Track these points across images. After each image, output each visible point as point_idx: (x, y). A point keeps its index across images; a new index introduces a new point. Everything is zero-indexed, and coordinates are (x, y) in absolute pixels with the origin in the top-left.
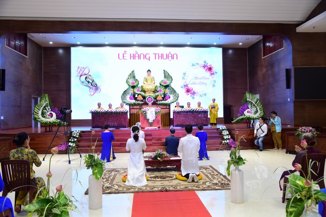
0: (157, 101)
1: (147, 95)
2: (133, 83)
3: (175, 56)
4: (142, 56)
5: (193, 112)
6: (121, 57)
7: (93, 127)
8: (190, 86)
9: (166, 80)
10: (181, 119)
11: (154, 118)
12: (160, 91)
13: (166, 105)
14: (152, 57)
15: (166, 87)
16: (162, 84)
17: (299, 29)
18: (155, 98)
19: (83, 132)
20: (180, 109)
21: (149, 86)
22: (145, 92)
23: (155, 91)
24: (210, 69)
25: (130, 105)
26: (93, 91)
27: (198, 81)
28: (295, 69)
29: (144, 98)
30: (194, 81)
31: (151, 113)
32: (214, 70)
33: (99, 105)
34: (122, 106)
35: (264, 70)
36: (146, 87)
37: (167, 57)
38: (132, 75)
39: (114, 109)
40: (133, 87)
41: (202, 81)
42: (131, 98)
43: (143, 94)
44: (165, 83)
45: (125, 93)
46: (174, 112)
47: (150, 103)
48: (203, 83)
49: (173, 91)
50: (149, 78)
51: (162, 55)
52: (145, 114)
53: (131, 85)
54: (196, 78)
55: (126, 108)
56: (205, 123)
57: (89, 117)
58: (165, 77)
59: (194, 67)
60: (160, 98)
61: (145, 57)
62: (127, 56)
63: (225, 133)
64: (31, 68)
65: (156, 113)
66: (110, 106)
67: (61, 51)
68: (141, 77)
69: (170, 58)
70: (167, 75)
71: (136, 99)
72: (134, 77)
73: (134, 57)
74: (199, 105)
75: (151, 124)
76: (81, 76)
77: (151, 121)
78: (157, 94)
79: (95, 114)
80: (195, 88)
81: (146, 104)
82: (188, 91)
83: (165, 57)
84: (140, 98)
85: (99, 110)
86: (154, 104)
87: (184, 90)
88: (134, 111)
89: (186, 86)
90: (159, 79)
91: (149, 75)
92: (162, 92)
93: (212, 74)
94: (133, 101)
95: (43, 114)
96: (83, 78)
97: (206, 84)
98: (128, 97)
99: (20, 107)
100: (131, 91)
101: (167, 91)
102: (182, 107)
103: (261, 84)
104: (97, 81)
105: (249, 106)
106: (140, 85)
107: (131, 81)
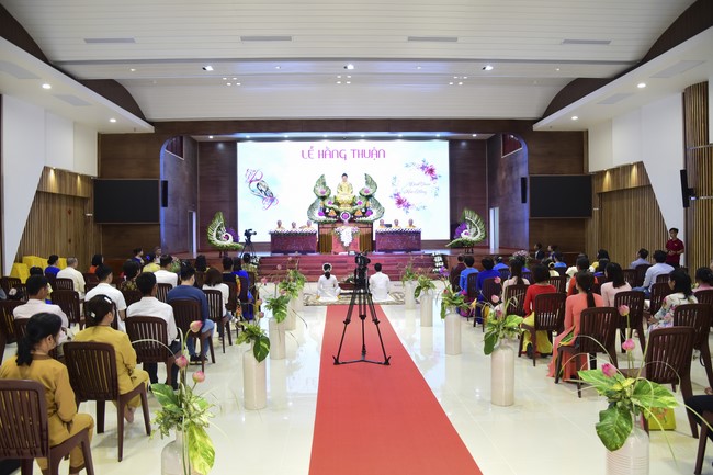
0: (355, 217)
1: (342, 209)
2: (323, 193)
3: (381, 153)
4: (335, 153)
5: (401, 233)
6: (306, 154)
7: (273, 252)
8: (402, 196)
9: (367, 187)
10: (386, 242)
11: (350, 241)
12: (360, 203)
13: (366, 223)
14: (349, 154)
15: (369, 197)
16: (363, 193)
17: (537, 127)
18: (353, 214)
19: (262, 258)
20: (384, 229)
21: (345, 197)
22: (339, 204)
23: (352, 204)
24: (431, 171)
25: (319, 223)
26: (267, 203)
27: (413, 188)
28: (531, 178)
29: (338, 213)
30: (408, 188)
31: (347, 234)
32: (437, 172)
33: (279, 224)
34: (309, 225)
35: (504, 174)
36: (341, 198)
37: (371, 154)
38: (322, 181)
39: (298, 230)
40: (323, 198)
41: (419, 188)
42: (320, 214)
43: (336, 207)
44: (367, 192)
45: (312, 207)
46: (377, 233)
47: (346, 221)
48: (421, 192)
49: (377, 205)
50: (345, 186)
51: (364, 152)
52: (339, 236)
53: (320, 195)
54: (411, 184)
55: (314, 228)
56: (417, 247)
57: (268, 239)
58: (367, 183)
59: (408, 169)
60: (359, 213)
61: (339, 155)
62: (315, 154)
63: (439, 259)
64: (187, 173)
65: (353, 234)
66: (294, 225)
67: (221, 146)
68: (333, 183)
69: (375, 156)
70: (370, 181)
71: (326, 214)
72: (324, 184)
73: (324, 155)
74: (411, 223)
75: (346, 249)
76: (251, 182)
77: (346, 244)
78: (355, 207)
79: (274, 236)
80: (409, 198)
81: (340, 221)
82: (400, 202)
83: (367, 155)
84: (333, 213)
85: (279, 230)
86: (351, 221)
87: (394, 201)
88: (325, 232)
89: (398, 195)
90: (359, 186)
91: (345, 181)
92: (362, 206)
93: (433, 178)
94: (323, 218)
95: (218, 236)
96: (254, 184)
97: (425, 192)
98: (317, 212)
99: (177, 225)
100: (320, 204)
101: (369, 203)
102: (390, 226)
103: (501, 194)
104: (272, 189)
105: (468, 226)
106: (332, 196)
107: (320, 189)
